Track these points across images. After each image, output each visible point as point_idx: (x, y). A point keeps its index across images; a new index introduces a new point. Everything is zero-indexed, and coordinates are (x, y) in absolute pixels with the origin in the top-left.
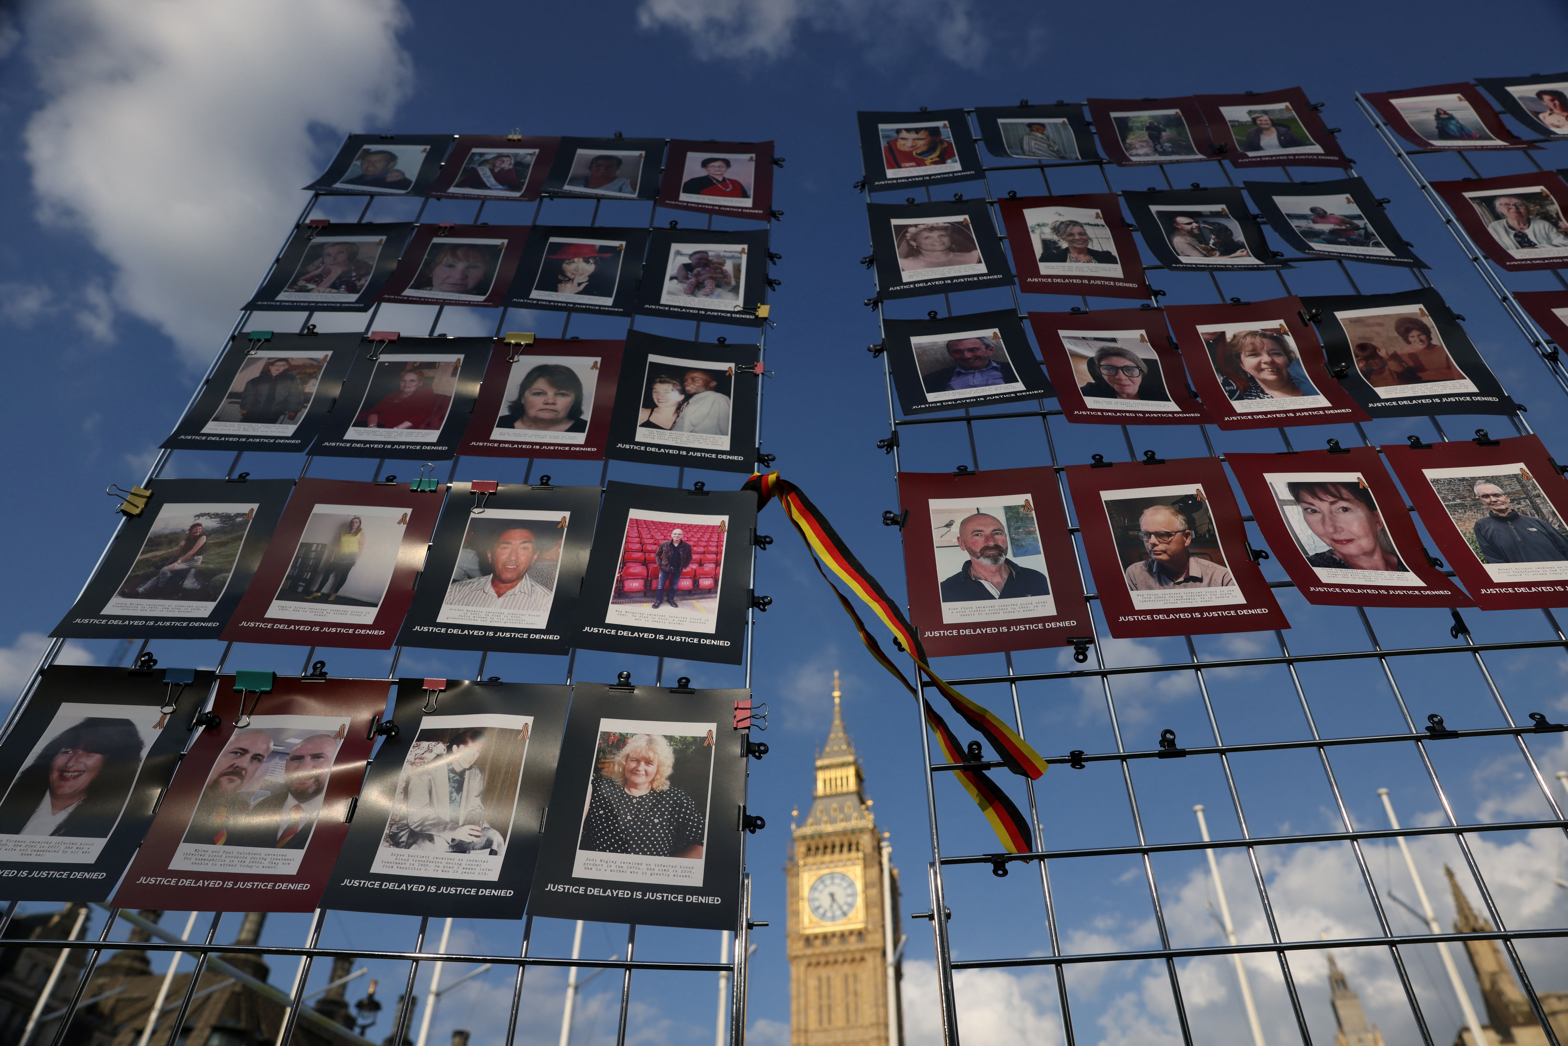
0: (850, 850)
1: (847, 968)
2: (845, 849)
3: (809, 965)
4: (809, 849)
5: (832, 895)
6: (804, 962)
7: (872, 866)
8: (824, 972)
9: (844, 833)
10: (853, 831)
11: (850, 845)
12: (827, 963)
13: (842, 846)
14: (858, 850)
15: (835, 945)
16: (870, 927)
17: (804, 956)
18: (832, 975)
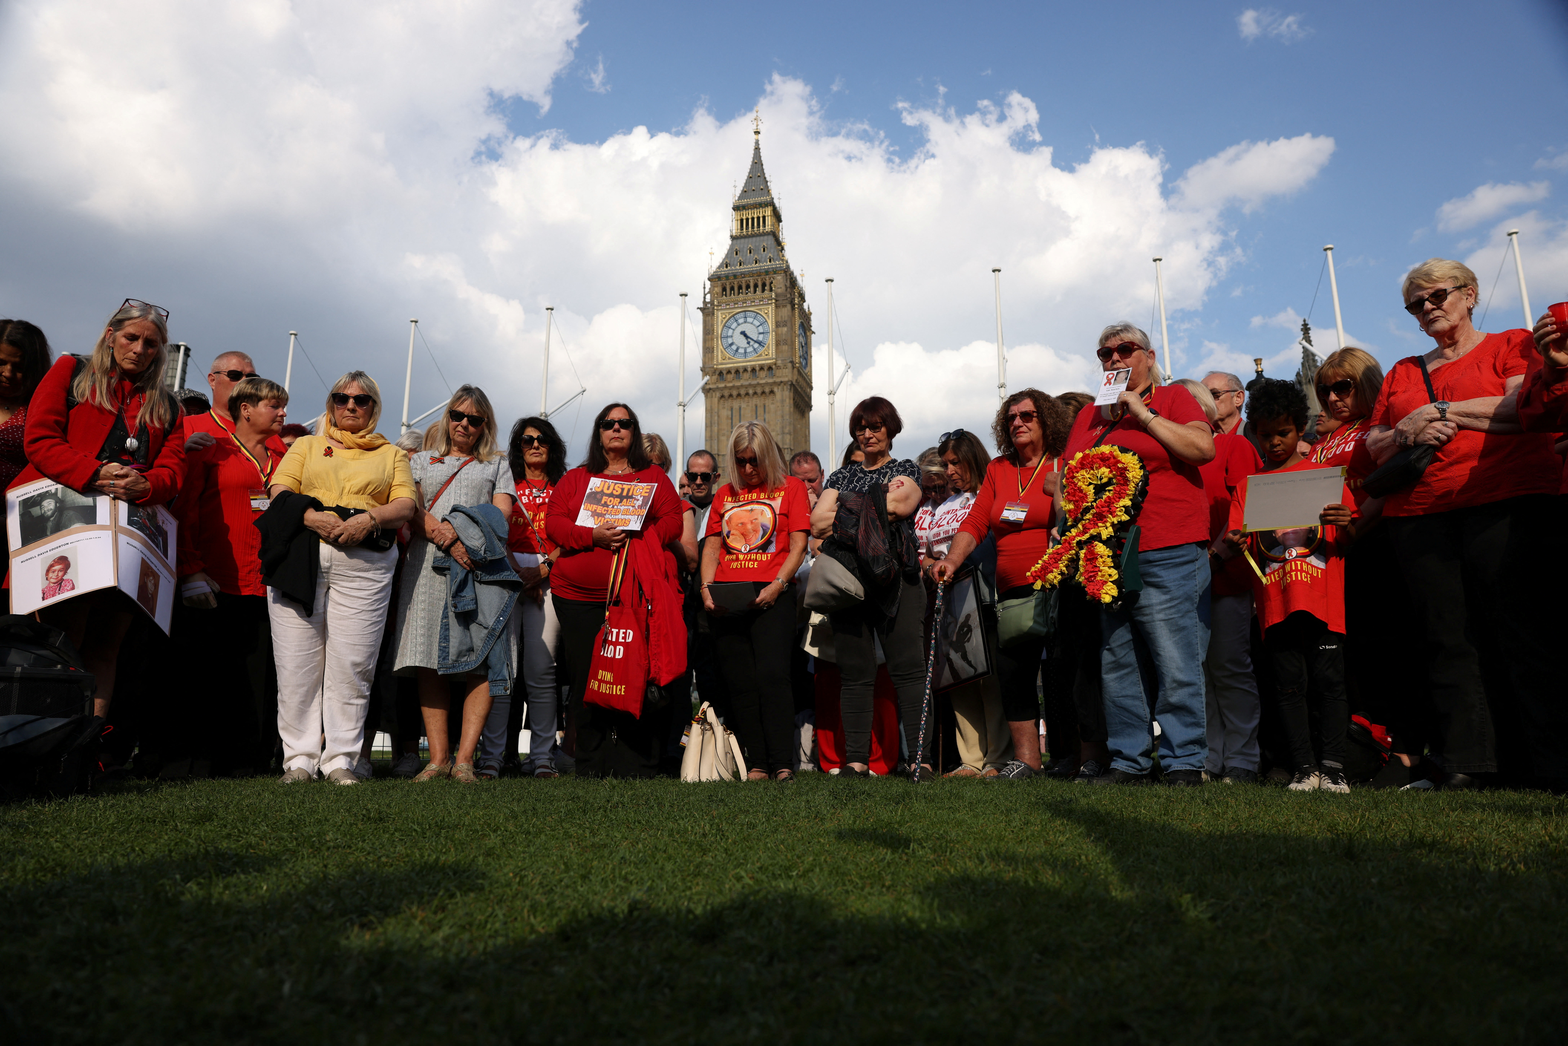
0: (763, 290)
1: (756, 401)
2: (759, 289)
3: (722, 396)
4: (724, 289)
5: (743, 333)
6: (718, 394)
7: (785, 306)
8: (736, 404)
9: (759, 274)
10: (767, 272)
11: (764, 285)
12: (739, 395)
13: (756, 286)
14: (771, 290)
15: (746, 380)
16: (779, 362)
17: (718, 388)
18: (743, 405)
